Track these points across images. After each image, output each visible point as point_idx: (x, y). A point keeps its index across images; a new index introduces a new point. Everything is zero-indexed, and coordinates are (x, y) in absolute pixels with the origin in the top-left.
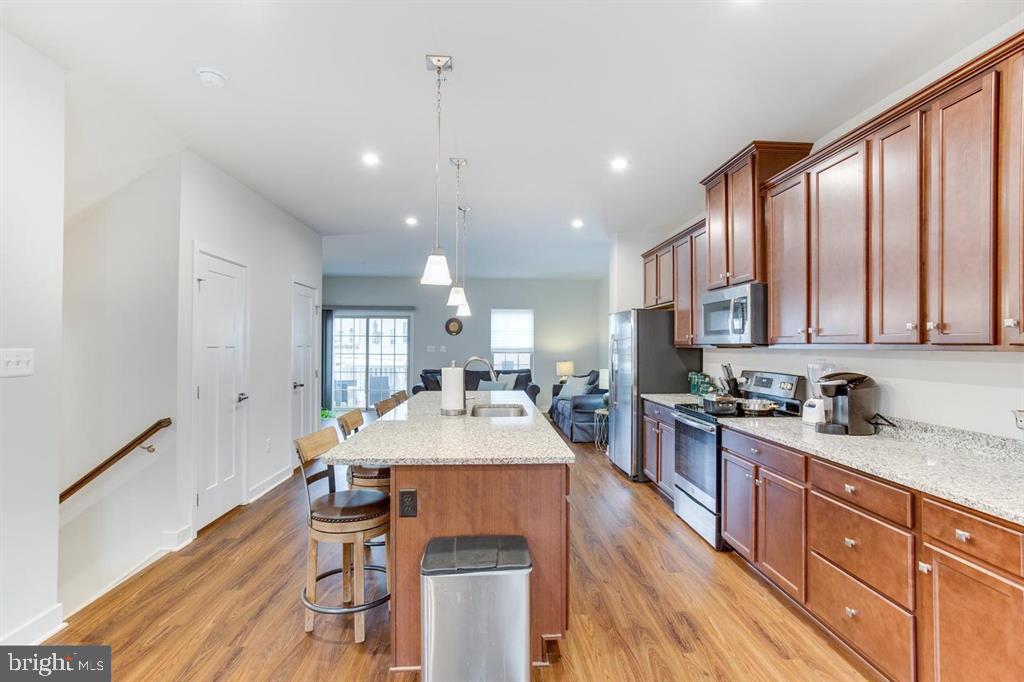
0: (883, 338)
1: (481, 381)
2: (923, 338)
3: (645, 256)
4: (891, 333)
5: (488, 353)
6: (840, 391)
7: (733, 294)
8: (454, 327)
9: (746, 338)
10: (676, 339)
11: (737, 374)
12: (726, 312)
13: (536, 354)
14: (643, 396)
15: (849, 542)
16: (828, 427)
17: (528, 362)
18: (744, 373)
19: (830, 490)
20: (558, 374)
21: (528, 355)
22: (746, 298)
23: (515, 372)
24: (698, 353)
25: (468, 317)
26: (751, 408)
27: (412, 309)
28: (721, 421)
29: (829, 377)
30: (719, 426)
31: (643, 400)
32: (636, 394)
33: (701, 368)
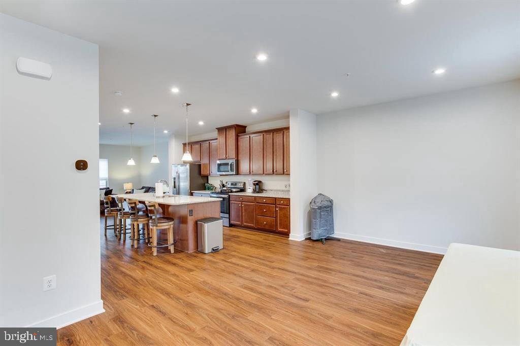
0: (267, 173)
2: (273, 173)
3: (185, 145)
4: (268, 172)
6: (257, 184)
7: (230, 162)
9: (234, 173)
10: (202, 173)
11: (224, 183)
12: (227, 166)
13: (110, 180)
14: (193, 191)
15: (264, 210)
16: (254, 191)
17: (105, 184)
18: (226, 183)
19: (260, 202)
20: (125, 189)
21: (105, 181)
22: (234, 163)
23: (102, 189)
24: (206, 178)
25: (134, 166)
28: (229, 194)
29: (255, 181)
30: (229, 195)
31: (192, 193)
32: (189, 191)
33: (208, 182)
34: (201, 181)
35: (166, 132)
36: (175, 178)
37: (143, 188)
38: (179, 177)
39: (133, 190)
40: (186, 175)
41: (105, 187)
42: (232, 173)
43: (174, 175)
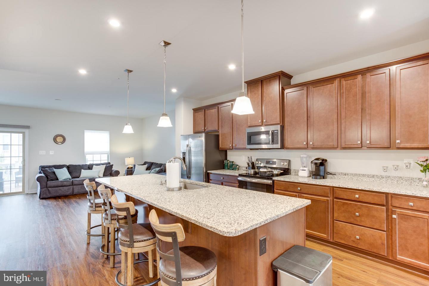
0: (346, 146)
1: (82, 170)
3: (196, 110)
5: (83, 155)
7: (269, 129)
8: (59, 139)
10: (220, 146)
13: (111, 154)
14: (209, 172)
15: (357, 214)
16: (315, 175)
17: (106, 159)
18: (257, 160)
20: (126, 164)
21: (106, 155)
22: (278, 130)
23: (103, 164)
24: (224, 153)
26: (274, 173)
27: (28, 127)
28: (274, 178)
30: (273, 181)
31: (208, 173)
32: (205, 171)
33: (226, 159)
34: (218, 157)
35: (174, 90)
36: (184, 153)
37: (145, 164)
38: (190, 151)
39: (135, 166)
40: (200, 149)
41: (106, 162)
42: (275, 146)
43: (184, 149)
